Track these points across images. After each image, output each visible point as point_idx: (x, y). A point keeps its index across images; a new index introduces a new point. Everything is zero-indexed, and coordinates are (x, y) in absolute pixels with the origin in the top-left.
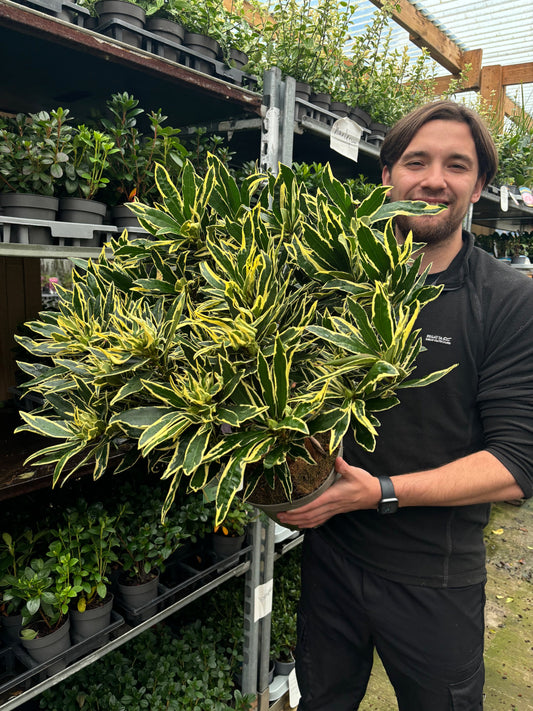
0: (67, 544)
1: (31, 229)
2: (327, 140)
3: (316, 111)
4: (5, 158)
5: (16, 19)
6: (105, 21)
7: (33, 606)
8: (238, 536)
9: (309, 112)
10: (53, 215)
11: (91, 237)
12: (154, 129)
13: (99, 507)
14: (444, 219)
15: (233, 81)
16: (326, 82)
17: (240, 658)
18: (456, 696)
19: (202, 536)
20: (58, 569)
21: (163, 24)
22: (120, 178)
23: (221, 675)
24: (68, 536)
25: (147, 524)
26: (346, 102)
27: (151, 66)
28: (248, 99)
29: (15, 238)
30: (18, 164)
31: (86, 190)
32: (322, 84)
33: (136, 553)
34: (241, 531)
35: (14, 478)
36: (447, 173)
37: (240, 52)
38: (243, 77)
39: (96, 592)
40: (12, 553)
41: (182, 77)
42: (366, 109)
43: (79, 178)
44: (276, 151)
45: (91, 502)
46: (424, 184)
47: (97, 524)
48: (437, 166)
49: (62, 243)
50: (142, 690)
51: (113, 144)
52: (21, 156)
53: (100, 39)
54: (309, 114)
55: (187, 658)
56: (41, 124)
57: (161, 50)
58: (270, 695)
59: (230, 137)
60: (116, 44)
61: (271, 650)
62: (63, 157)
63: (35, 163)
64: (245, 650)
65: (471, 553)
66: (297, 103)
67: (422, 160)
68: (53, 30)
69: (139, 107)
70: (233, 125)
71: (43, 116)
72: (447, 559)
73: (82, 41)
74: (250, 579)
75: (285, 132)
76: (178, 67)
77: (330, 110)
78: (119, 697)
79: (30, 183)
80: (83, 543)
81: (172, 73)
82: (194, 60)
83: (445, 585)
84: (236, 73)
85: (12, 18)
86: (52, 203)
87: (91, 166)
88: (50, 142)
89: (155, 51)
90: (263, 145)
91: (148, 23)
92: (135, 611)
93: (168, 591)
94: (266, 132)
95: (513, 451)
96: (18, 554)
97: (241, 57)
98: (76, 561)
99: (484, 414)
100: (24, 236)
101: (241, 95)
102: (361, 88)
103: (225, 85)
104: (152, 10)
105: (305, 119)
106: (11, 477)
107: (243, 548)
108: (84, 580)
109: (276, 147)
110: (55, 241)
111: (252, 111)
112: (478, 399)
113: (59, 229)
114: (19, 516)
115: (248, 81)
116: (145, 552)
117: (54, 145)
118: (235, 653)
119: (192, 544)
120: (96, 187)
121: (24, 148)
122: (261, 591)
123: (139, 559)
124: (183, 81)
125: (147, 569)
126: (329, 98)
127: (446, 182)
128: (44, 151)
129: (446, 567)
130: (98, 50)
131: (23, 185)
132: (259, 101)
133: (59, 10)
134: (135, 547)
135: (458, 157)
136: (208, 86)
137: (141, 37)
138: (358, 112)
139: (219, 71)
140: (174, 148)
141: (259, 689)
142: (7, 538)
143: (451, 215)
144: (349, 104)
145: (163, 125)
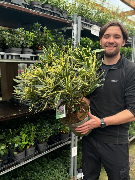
0: (24, 132)
1: (15, 56)
2: (90, 31)
3: (87, 24)
4: (10, 40)
5: (12, 8)
6: (33, 6)
7: (16, 146)
8: (68, 134)
9: (85, 24)
10: (20, 52)
11: (29, 57)
12: (44, 31)
13: (32, 124)
14: (115, 50)
15: (64, 18)
16: (90, 17)
17: (69, 166)
18: (121, 173)
19: (58, 133)
20: (22, 138)
21: (46, 6)
22: (36, 43)
23: (64, 170)
24: (24, 130)
25: (44, 129)
26: (95, 21)
27: (44, 16)
28: (68, 22)
29: (12, 58)
30: (13, 41)
31: (28, 46)
32: (88, 17)
33: (41, 136)
34: (68, 132)
35: (12, 115)
36: (115, 39)
37: (66, 11)
38: (67, 17)
39: (31, 144)
40: (11, 134)
41: (51, 18)
42: (101, 23)
43: (26, 44)
44: (76, 35)
45: (30, 123)
46: (109, 42)
47: (31, 128)
48: (112, 37)
49: (22, 59)
50: (43, 172)
51: (34, 35)
52: (13, 39)
53: (31, 11)
54: (85, 25)
55: (55, 165)
56: (18, 31)
57: (46, 12)
58: (77, 177)
59: (65, 32)
60: (35, 12)
61: (77, 165)
62: (23, 39)
63: (16, 40)
64: (70, 164)
65: (124, 136)
66: (81, 22)
67: (108, 36)
68: (20, 9)
69: (41, 26)
70: (66, 28)
71: (18, 29)
72: (118, 137)
73: (27, 11)
74: (71, 146)
75: (78, 30)
76: (50, 16)
77: (91, 24)
78: (37, 174)
79: (15, 45)
80: (28, 132)
81: (49, 17)
82: (54, 14)
83: (117, 144)
84: (65, 16)
85: (11, 7)
86: (20, 50)
87: (29, 40)
88: (20, 35)
89: (44, 12)
90: (73, 33)
91: (43, 6)
92: (41, 150)
93: (49, 146)
94: (73, 30)
95: (133, 109)
96: (13, 134)
97: (66, 12)
98: (26, 136)
99: (126, 99)
100: (14, 57)
101: (66, 21)
102: (99, 17)
103: (62, 19)
104: (44, 3)
105: (84, 26)
106: (11, 115)
107: (69, 137)
108: (28, 141)
109: (76, 34)
110: (21, 58)
111: (70, 25)
112: (125, 96)
113: (22, 56)
114: (13, 127)
115: (68, 18)
116: (43, 136)
117: (20, 36)
118: (67, 165)
119: (56, 135)
120: (30, 45)
121: (14, 37)
122: (74, 149)
123: (42, 137)
124: (52, 19)
125: (44, 140)
126: (90, 20)
127: (114, 41)
128: (18, 38)
129: (118, 139)
130: (31, 13)
131: (14, 46)
132: (71, 22)
133: (21, 5)
134: (41, 134)
135: (117, 35)
136: (58, 20)
137: (41, 9)
138: (99, 24)
139: (61, 16)
140: (49, 35)
141: (74, 175)
142: (10, 130)
143: (116, 49)
144: (96, 22)
145: (47, 30)
